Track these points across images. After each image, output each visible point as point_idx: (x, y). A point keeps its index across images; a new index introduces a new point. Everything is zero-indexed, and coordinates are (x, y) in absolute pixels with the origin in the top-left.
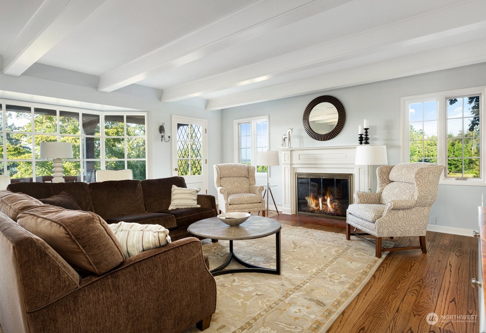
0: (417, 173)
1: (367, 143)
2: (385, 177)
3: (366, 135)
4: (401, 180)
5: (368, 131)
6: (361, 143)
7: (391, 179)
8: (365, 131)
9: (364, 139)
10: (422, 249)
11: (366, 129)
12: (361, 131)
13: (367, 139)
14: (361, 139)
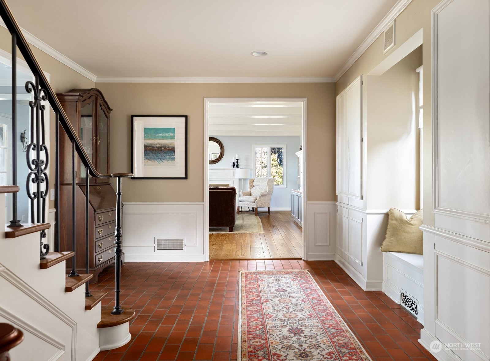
0: (268, 181)
1: (238, 167)
2: (252, 184)
3: (237, 163)
4: (259, 185)
5: (238, 160)
6: (234, 167)
7: (254, 185)
8: (236, 160)
9: (236, 165)
10: (269, 213)
11: (237, 160)
12: (234, 160)
13: (237, 165)
14: (234, 165)
